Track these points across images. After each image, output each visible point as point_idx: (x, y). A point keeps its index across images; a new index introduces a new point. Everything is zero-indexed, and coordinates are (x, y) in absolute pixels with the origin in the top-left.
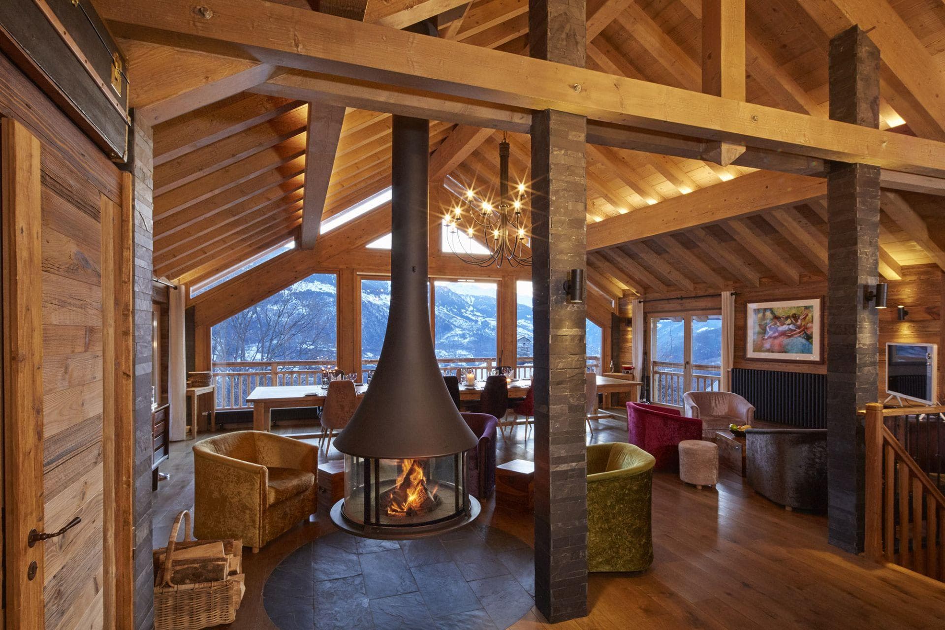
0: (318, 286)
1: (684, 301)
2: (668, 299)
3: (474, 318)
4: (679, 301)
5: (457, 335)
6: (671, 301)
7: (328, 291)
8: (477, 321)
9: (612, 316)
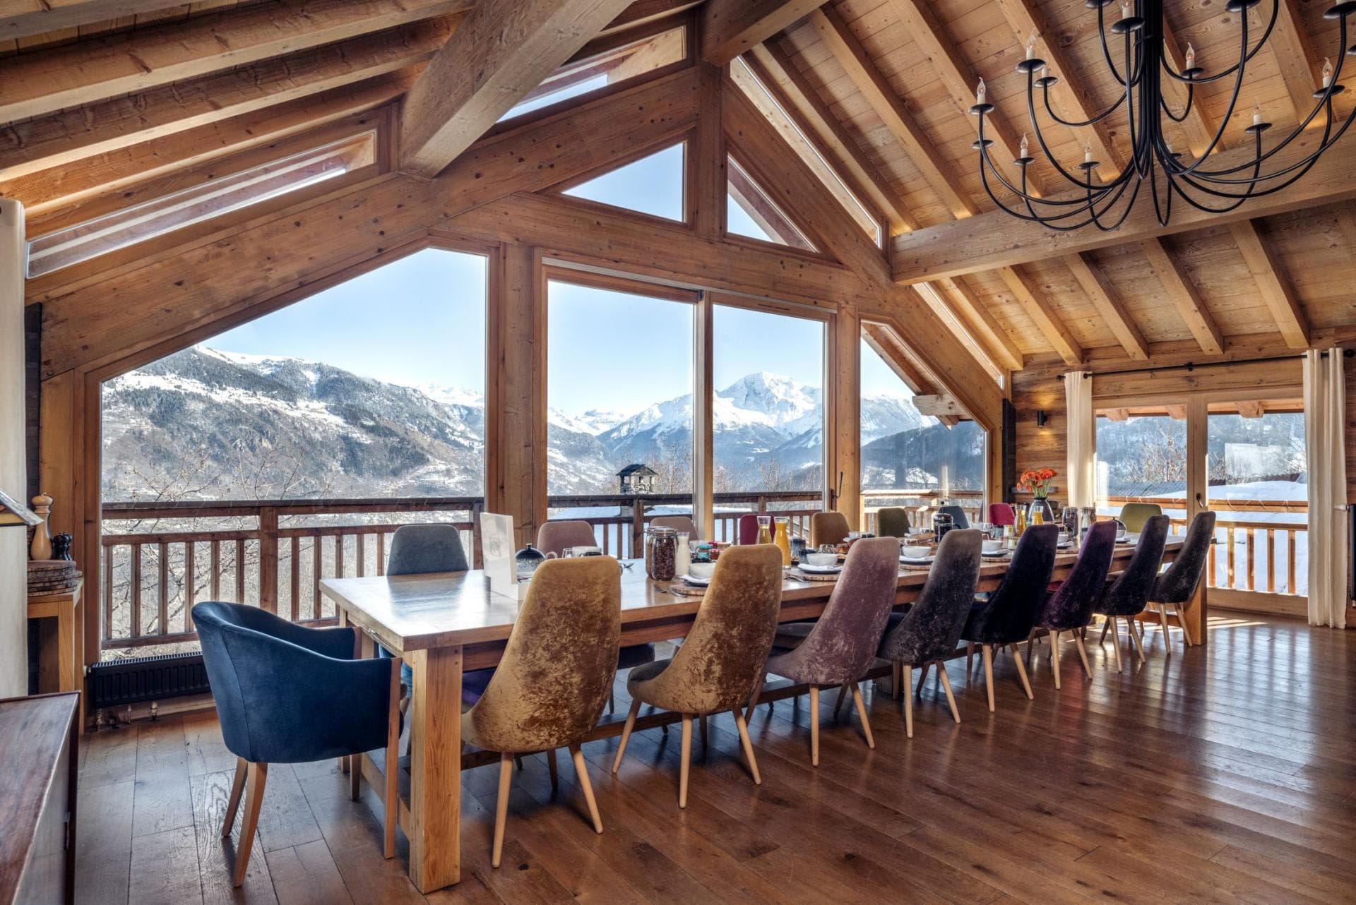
0: (174, 381)
1: (1196, 371)
2: (1152, 370)
3: (466, 443)
4: (1186, 372)
5: (437, 472)
6: (1158, 374)
7: (195, 390)
8: (471, 448)
9: (1004, 405)
